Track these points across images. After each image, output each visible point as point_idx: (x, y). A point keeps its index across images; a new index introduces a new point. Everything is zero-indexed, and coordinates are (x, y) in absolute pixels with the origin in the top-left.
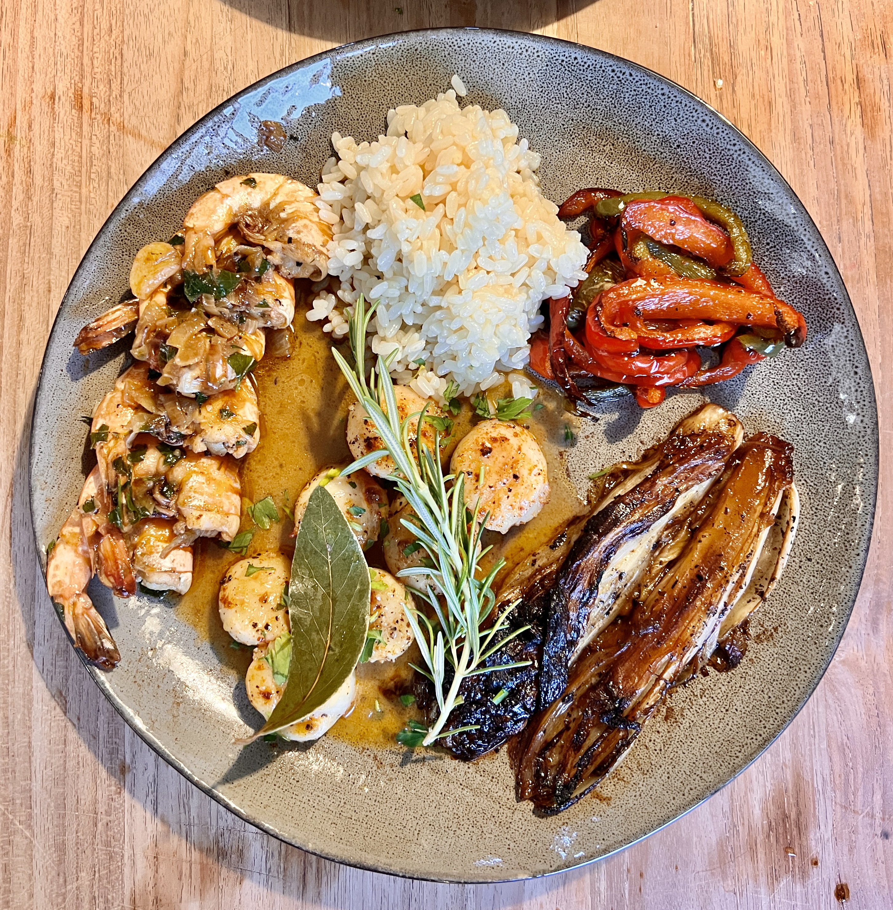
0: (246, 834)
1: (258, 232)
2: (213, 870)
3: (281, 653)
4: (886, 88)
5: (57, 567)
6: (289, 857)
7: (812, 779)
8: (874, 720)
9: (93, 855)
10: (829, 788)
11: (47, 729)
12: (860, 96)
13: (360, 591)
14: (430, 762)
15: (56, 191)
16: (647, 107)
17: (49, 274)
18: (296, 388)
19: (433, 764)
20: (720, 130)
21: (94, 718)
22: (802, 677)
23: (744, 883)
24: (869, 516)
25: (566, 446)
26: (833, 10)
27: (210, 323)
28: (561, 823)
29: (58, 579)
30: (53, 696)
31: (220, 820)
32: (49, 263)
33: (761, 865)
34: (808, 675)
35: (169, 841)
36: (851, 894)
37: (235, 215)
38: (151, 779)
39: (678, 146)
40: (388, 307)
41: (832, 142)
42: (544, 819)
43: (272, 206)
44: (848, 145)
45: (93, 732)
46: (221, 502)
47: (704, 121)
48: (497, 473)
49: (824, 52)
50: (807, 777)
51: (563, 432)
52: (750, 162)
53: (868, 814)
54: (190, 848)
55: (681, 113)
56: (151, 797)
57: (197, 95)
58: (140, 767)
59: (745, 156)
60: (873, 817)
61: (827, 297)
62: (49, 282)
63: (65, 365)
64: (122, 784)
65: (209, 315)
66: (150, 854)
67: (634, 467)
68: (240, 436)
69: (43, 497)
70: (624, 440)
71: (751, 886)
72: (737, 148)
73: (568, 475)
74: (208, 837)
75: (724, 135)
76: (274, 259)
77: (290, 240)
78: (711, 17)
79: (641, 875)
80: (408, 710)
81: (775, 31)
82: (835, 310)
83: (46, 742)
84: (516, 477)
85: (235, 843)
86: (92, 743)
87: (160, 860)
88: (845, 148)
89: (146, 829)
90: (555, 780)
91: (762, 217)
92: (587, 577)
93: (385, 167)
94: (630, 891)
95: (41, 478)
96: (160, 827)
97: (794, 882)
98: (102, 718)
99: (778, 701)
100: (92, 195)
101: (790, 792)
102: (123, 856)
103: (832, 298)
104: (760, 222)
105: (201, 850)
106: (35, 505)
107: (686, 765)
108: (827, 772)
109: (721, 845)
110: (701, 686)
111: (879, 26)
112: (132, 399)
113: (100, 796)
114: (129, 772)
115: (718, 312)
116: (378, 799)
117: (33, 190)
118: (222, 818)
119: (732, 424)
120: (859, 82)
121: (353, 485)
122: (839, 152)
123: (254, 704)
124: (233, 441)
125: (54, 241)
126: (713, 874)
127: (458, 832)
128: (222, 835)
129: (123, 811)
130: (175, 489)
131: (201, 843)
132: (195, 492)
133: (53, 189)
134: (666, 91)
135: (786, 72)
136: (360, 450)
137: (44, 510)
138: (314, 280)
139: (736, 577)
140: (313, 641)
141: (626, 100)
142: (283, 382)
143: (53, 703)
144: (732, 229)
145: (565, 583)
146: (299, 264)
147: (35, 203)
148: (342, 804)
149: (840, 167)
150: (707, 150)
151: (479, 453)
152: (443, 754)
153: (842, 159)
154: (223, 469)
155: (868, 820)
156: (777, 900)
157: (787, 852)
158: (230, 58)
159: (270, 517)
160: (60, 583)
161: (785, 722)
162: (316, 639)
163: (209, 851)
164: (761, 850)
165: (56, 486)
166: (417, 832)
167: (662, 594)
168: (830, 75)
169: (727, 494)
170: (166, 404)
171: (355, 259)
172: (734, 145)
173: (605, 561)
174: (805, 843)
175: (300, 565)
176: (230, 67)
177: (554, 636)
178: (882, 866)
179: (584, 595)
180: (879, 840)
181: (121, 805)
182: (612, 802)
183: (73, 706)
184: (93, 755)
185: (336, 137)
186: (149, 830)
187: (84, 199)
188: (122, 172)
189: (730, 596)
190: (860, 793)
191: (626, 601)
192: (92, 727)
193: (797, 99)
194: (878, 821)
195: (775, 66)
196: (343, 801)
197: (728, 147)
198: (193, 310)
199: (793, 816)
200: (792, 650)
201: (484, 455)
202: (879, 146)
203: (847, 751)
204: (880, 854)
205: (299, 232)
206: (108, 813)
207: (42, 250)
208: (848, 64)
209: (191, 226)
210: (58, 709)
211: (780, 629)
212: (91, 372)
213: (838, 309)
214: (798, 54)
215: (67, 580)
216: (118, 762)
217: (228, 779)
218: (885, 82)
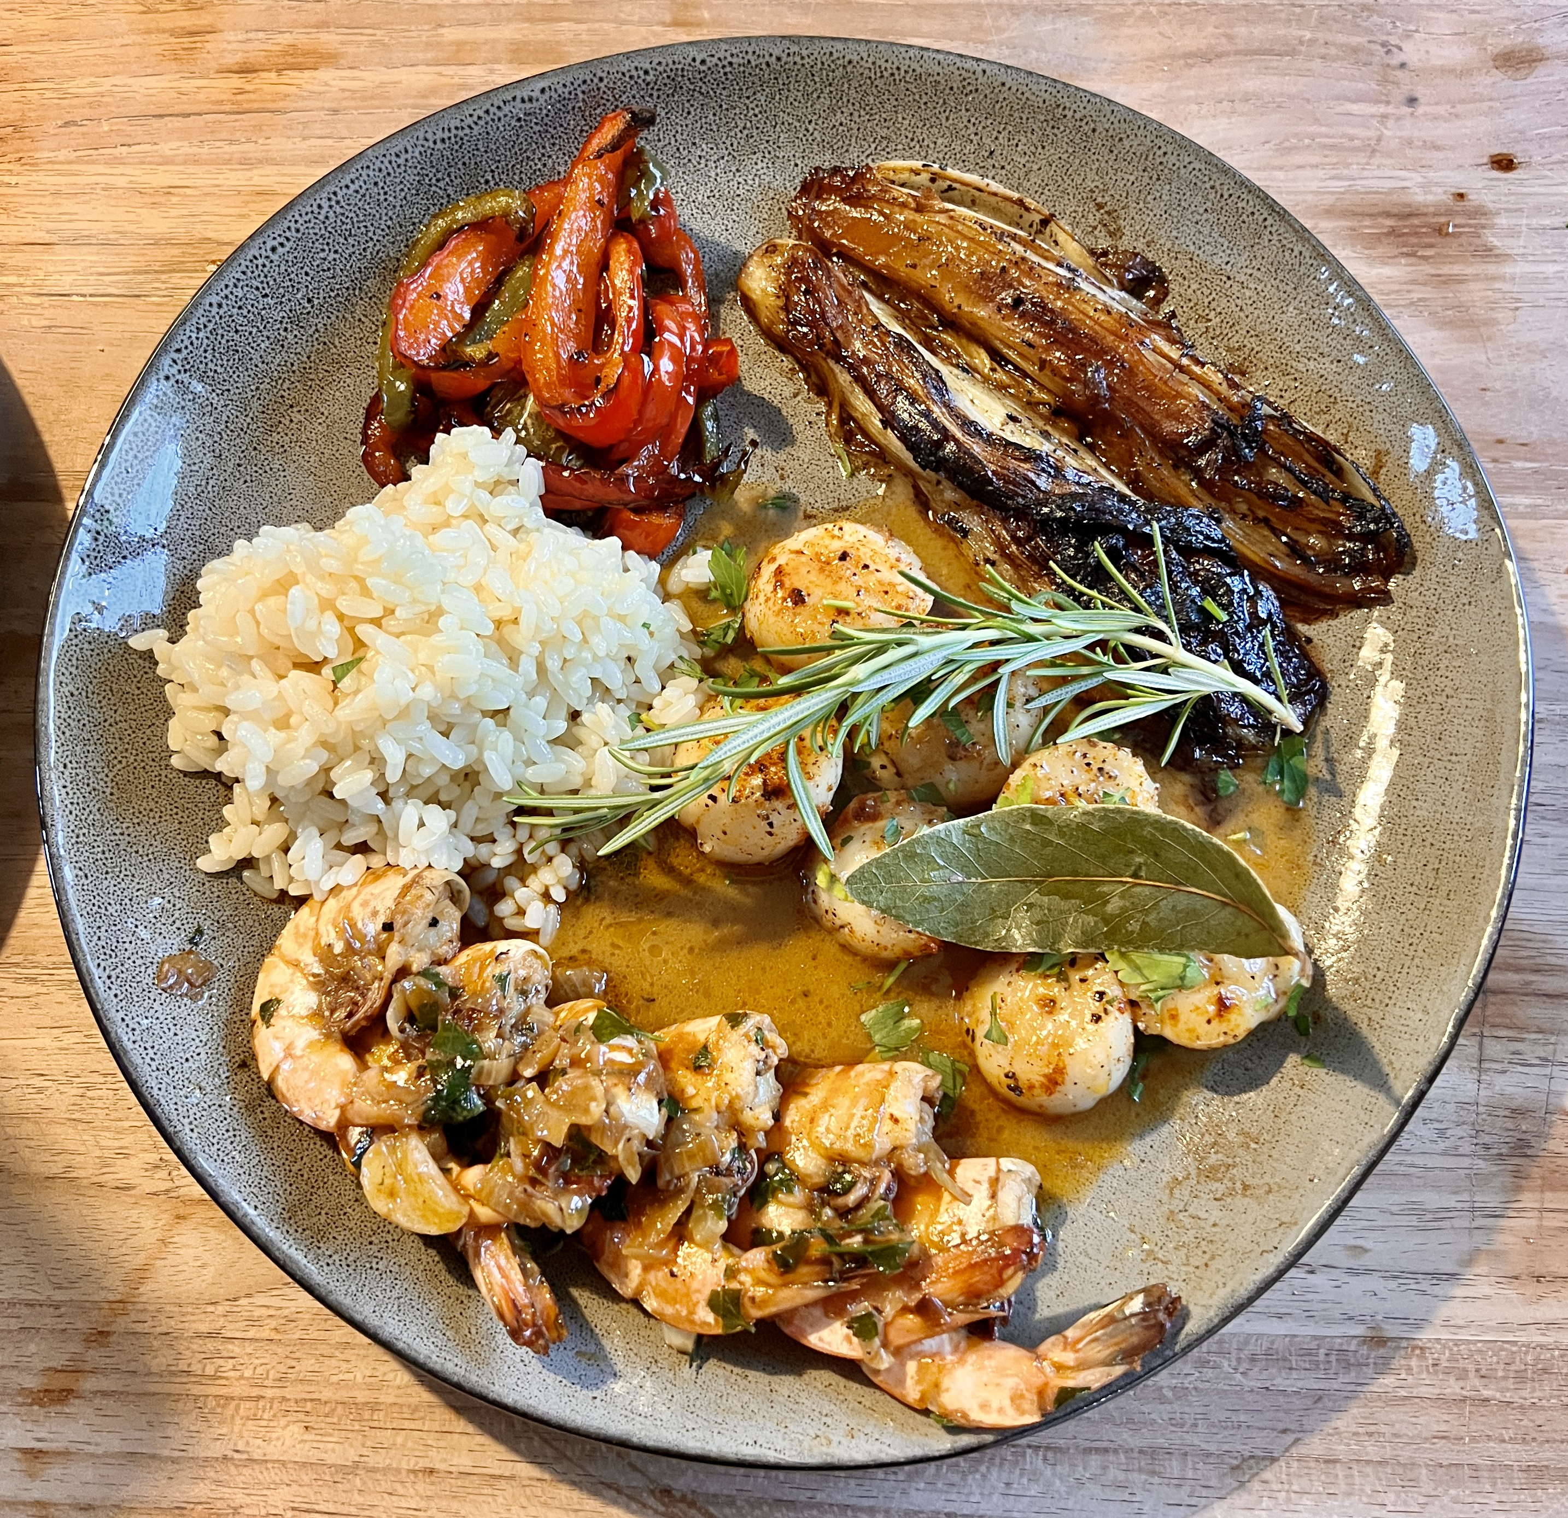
0: (1481, 1101)
1: (363, 995)
2: (1552, 1166)
3: (1146, 972)
4: (261, 35)
5: (984, 1406)
6: (1519, 1024)
7: (1332, 193)
8: (1239, 107)
9: (1543, 1408)
10: (1345, 172)
11: (1306, 1500)
12: (269, 70)
13: (1033, 823)
14: (1333, 749)
15: (230, 1454)
16: (236, 337)
17: (398, 1471)
18: (665, 962)
19: (1336, 745)
20: (292, 225)
21: (1282, 1399)
22: (1173, 159)
23: (1500, 296)
24: (926, 54)
25: (795, 511)
26: (123, 99)
27: (528, 1073)
28: (1422, 526)
29: (1007, 1402)
30: (1242, 1484)
31: (1461, 1151)
32: (374, 1470)
33: (1469, 270)
34: (1169, 149)
35: (1505, 1252)
36: (1505, 151)
37: (328, 1036)
38: (1393, 1284)
39: (309, 301)
40: (530, 763)
41: (335, 111)
42: (1419, 555)
43: (317, 969)
44: (343, 90)
45: (1309, 1402)
46: (868, 1084)
47: (274, 249)
48: (835, 583)
49: (189, 115)
50: (1329, 200)
51: (771, 512)
52: (352, 187)
53: (1382, 123)
54: (1515, 1209)
55: (255, 283)
56: (1425, 1285)
57: (82, 1149)
58: (1369, 1306)
59: (340, 194)
60: (1385, 117)
61: (581, 96)
62: (414, 1472)
63: (585, 1391)
64: (1404, 1344)
65: (514, 1077)
66: (1532, 1289)
67: (836, 405)
68: (746, 1035)
69: (845, 1441)
70: (791, 421)
71: (1506, 287)
72: (325, 204)
73: (848, 508)
74: (1495, 1175)
75: (301, 221)
76: (419, 961)
77: (388, 927)
78: (101, 270)
79: (1500, 442)
80: (1244, 785)
81: (141, 180)
82: (602, 85)
83: (1331, 1503)
84: (844, 557)
85: (1499, 1122)
86: (1330, 1404)
87: (1543, 1271)
88: (347, 94)
89: (1487, 1297)
90: (1351, 537)
91: (441, 184)
92: (1013, 463)
93: (275, 736)
94: (1526, 460)
95: (806, 1444)
96: (1481, 1269)
97: (1492, 226)
98: (1280, 1382)
99: (1211, 197)
100: (248, 1373)
101: (1355, 224)
102: (1542, 1346)
103: (584, 87)
104: (450, 190)
105: (1518, 1189)
106: (860, 1456)
107: (1317, 335)
108: (1320, 173)
109: (1443, 324)
110: (1192, 322)
111: (164, 37)
112: (661, 1245)
113: (1430, 1389)
114: (1381, 1329)
115: (590, 249)
116: (1401, 831)
117: (219, 1504)
118: (1456, 1148)
119: (772, 249)
120: (245, 70)
121: (848, 839)
122: (352, 103)
123: (1241, 1033)
124: (754, 1050)
125: (331, 1459)
126: (1489, 339)
127: (1448, 691)
128: (1487, 1147)
129: (1457, 1343)
130: (840, 1169)
131: (1504, 1189)
132: (847, 1128)
133: (225, 1457)
134: (215, 299)
135: (211, 168)
136: (784, 812)
137: (872, 1440)
138: (467, 905)
139: (1019, 249)
140: (1124, 910)
141: (219, 369)
142: (652, 985)
143: (1256, 1485)
144: (457, 221)
145: (1024, 497)
146: (434, 923)
147: (248, 1500)
148: (1414, 889)
149: (377, 103)
150: (322, 255)
151: (800, 609)
152: (1320, 729)
153: (364, 99)
154: (807, 1090)
155: (1391, 123)
156: (1521, 251)
157: (1448, 234)
158: (22, 1082)
159: (901, 1017)
160: (1016, 1398)
161: (1242, 183)
162: (1121, 903)
163: (1518, 1174)
164: (1446, 270)
165: (824, 1419)
166: (1454, 758)
167: (1043, 364)
168: (227, 108)
169: (886, 266)
170: (677, 1172)
171: (438, 819)
172: (320, 206)
173: (989, 439)
174: (1432, 209)
175: (987, 935)
176: (38, 1082)
177: (1111, 513)
178: (1460, 108)
179: (1043, 470)
180: (1421, 110)
181: (1444, 1347)
182: (1382, 447)
183: (1259, 1442)
184: (1353, 1403)
185: (205, 864)
186: (1488, 1290)
187: (255, 1392)
188: (210, 1308)
189: (1046, 258)
190: (1351, 131)
191: (1054, 425)
192: (1297, 1403)
193: (258, 155)
194: (1390, 109)
195: (199, 183)
196: (1409, 889)
197: (321, 217)
198: (499, 1104)
199: (1390, 222)
200: (1132, 178)
201: (803, 601)
202: (351, 49)
203: (1287, 144)
204: (1442, 110)
205: (375, 913)
206: (1463, 1375)
207: (347, 1486)
208: (214, 83)
209: (337, 1113)
210: (1267, 1475)
211: (1099, 200)
212: (602, 1349)
213: (601, 79)
214: (186, 150)
215: (1010, 1382)
216: (1364, 1350)
217: (1380, 1082)
218: (251, 35)
